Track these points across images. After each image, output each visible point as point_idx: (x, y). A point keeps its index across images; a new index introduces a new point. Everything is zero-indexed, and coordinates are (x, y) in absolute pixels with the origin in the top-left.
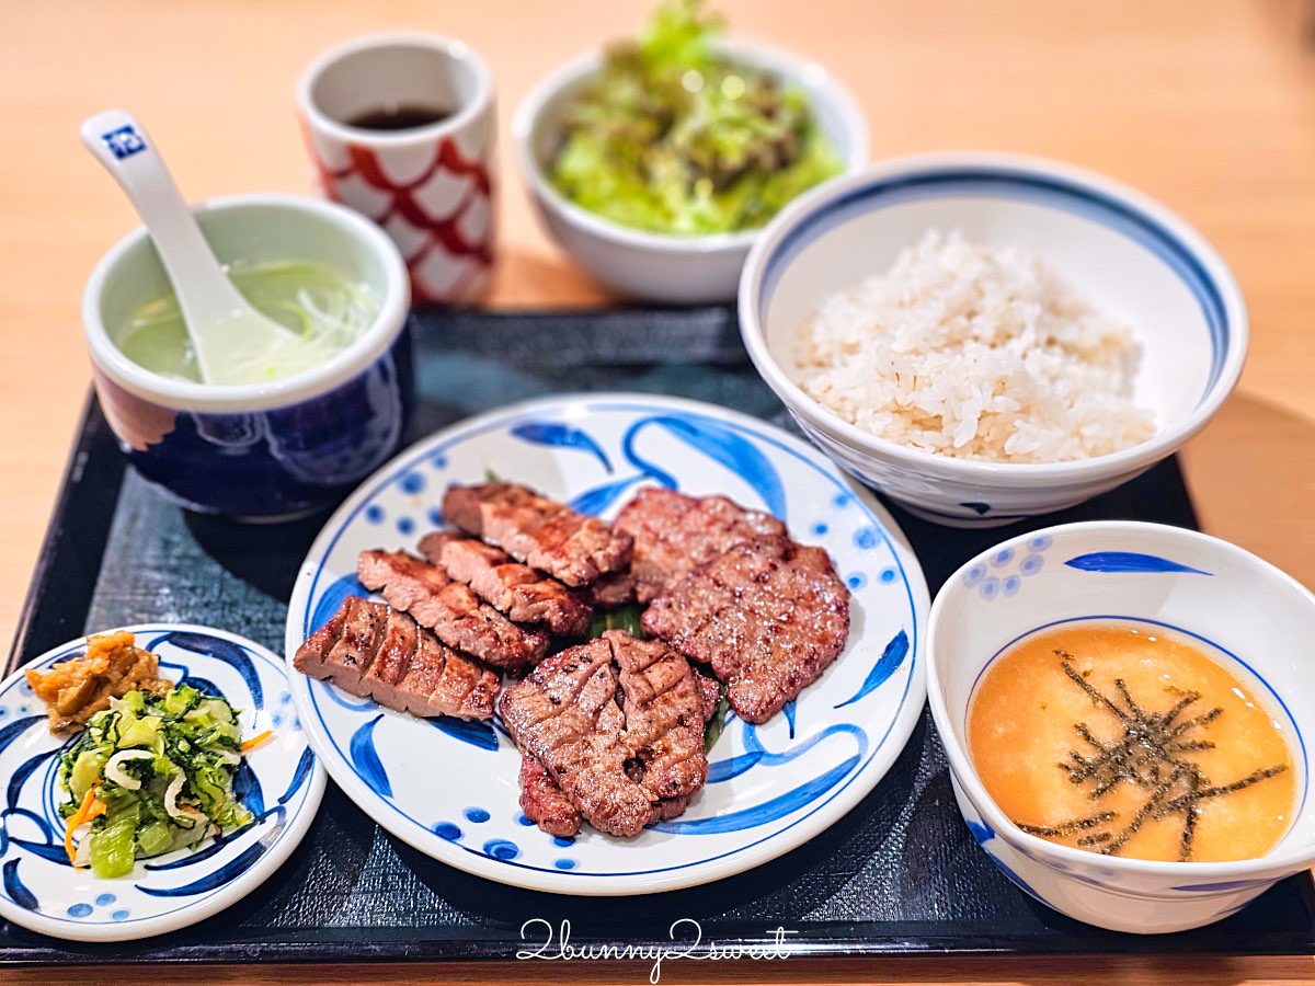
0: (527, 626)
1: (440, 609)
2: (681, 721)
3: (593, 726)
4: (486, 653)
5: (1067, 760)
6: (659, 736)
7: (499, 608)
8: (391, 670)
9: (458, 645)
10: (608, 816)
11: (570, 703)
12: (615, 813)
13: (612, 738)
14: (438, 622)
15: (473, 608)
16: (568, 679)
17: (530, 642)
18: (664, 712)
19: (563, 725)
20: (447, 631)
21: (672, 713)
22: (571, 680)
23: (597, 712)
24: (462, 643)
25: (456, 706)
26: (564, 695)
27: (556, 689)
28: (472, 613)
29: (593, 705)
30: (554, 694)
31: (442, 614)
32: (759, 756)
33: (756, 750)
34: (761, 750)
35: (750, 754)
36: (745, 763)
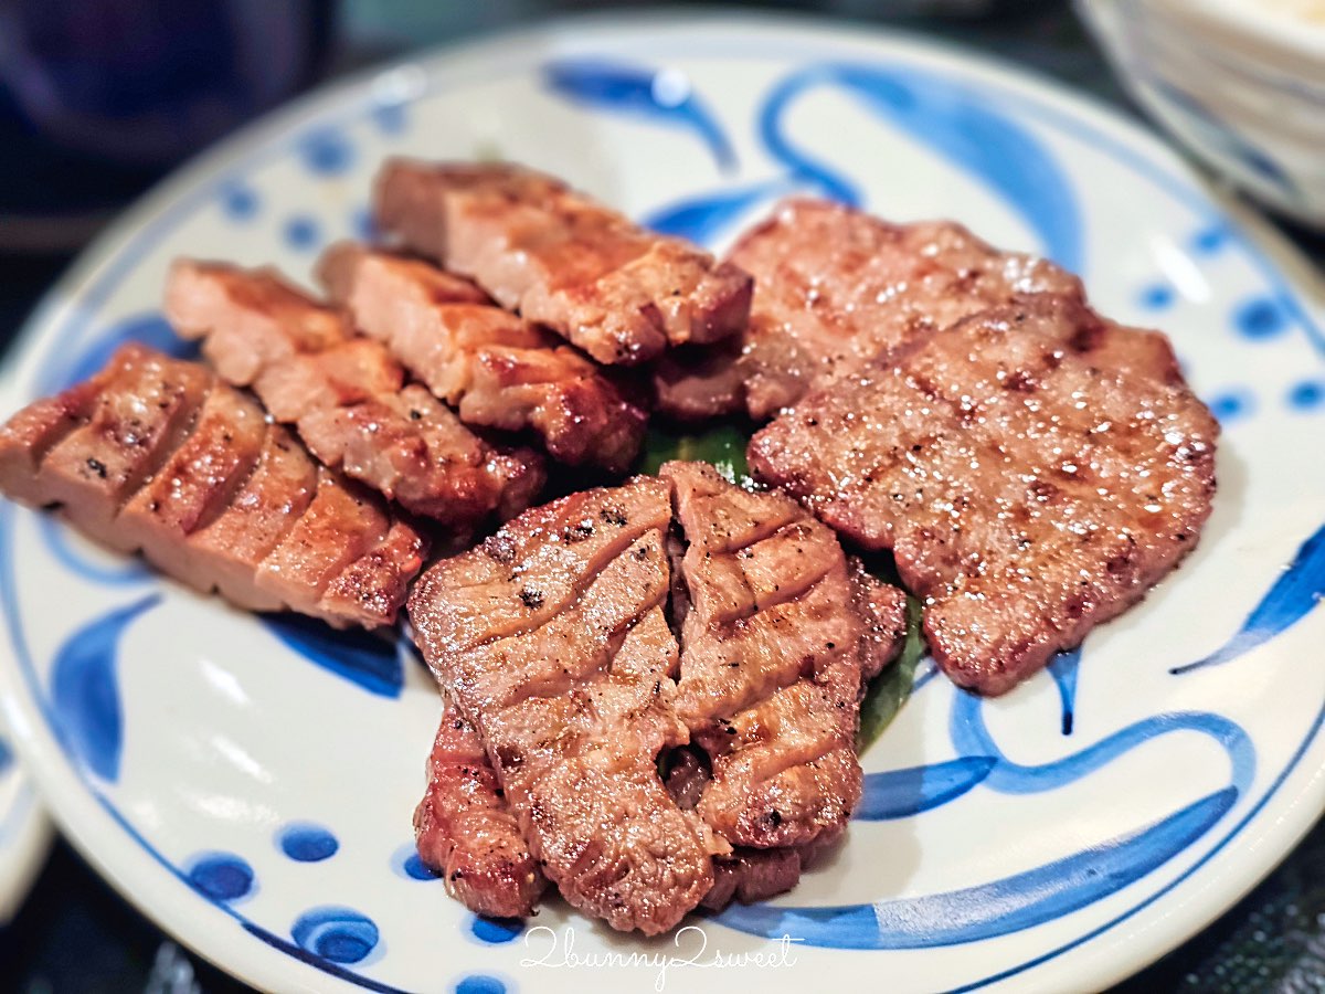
0: (495, 436)
2: (808, 670)
3: (604, 664)
4: (396, 484)
6: (753, 698)
7: (439, 391)
9: (340, 462)
11: (562, 608)
13: (642, 693)
15: (388, 390)
16: (569, 555)
17: (500, 469)
18: (769, 647)
19: (537, 654)
21: (790, 652)
23: (619, 633)
24: (348, 458)
25: (313, 592)
26: (553, 588)
27: (536, 572)
28: (384, 398)
29: (612, 618)
30: (532, 585)
31: (313, 394)
32: (986, 767)
33: (979, 753)
34: (993, 754)
35: (966, 761)
36: (952, 780)
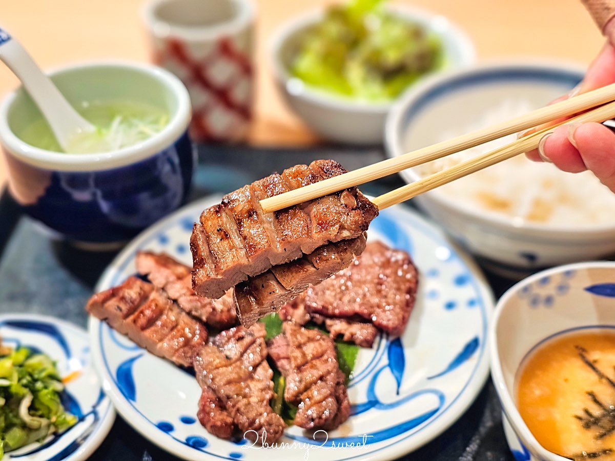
1: (183, 288)
5: (581, 414)
8: (142, 321)
14: (181, 296)
20: (185, 302)
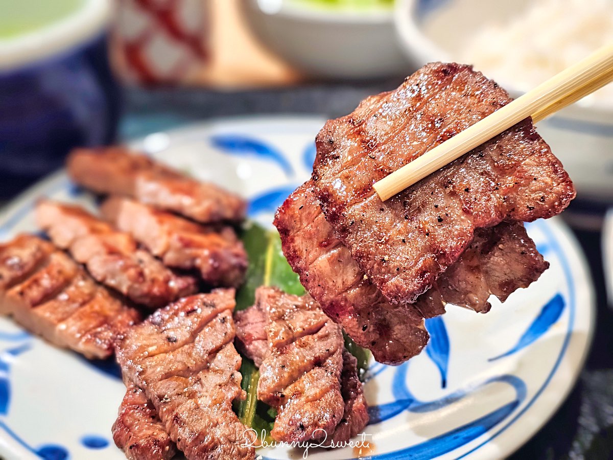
7: (154, 252)
8: (35, 293)
9: (105, 279)
10: (205, 450)
12: (213, 448)
14: (93, 256)
15: (129, 251)
16: (189, 321)
20: (98, 266)
22: (190, 323)
26: (181, 335)
27: (174, 329)
29: (211, 347)
30: (171, 334)
32: (408, 403)
33: (405, 398)
34: (411, 398)
35: (399, 402)
36: (393, 409)
